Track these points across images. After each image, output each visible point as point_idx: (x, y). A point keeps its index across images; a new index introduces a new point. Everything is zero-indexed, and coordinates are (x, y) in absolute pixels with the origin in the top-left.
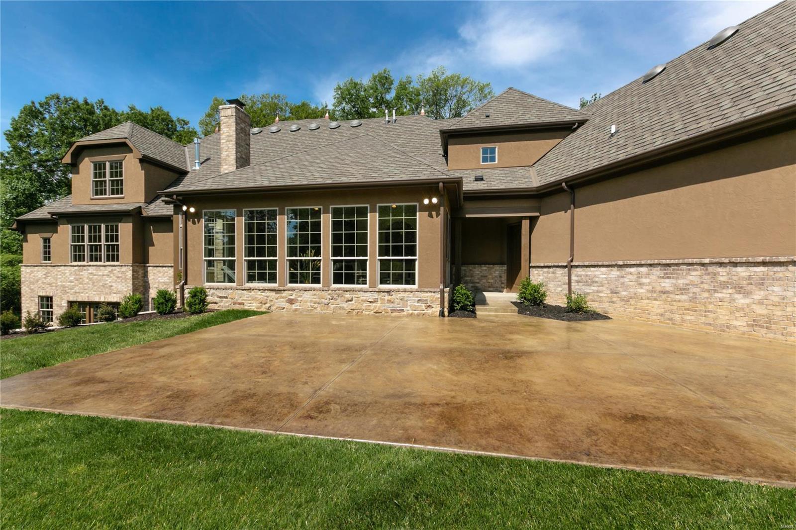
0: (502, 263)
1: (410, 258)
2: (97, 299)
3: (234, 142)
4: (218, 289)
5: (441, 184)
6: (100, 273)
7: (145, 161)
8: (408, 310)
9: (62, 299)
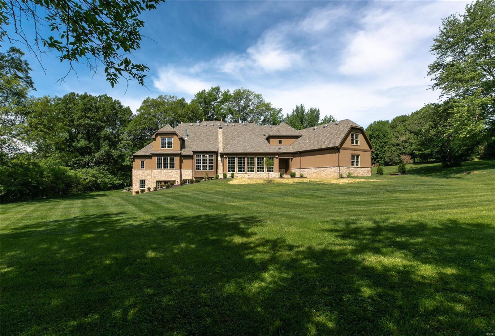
0: (284, 168)
1: (272, 166)
2: (167, 180)
6: (168, 172)
7: (180, 138)
8: (272, 176)
9: (154, 180)
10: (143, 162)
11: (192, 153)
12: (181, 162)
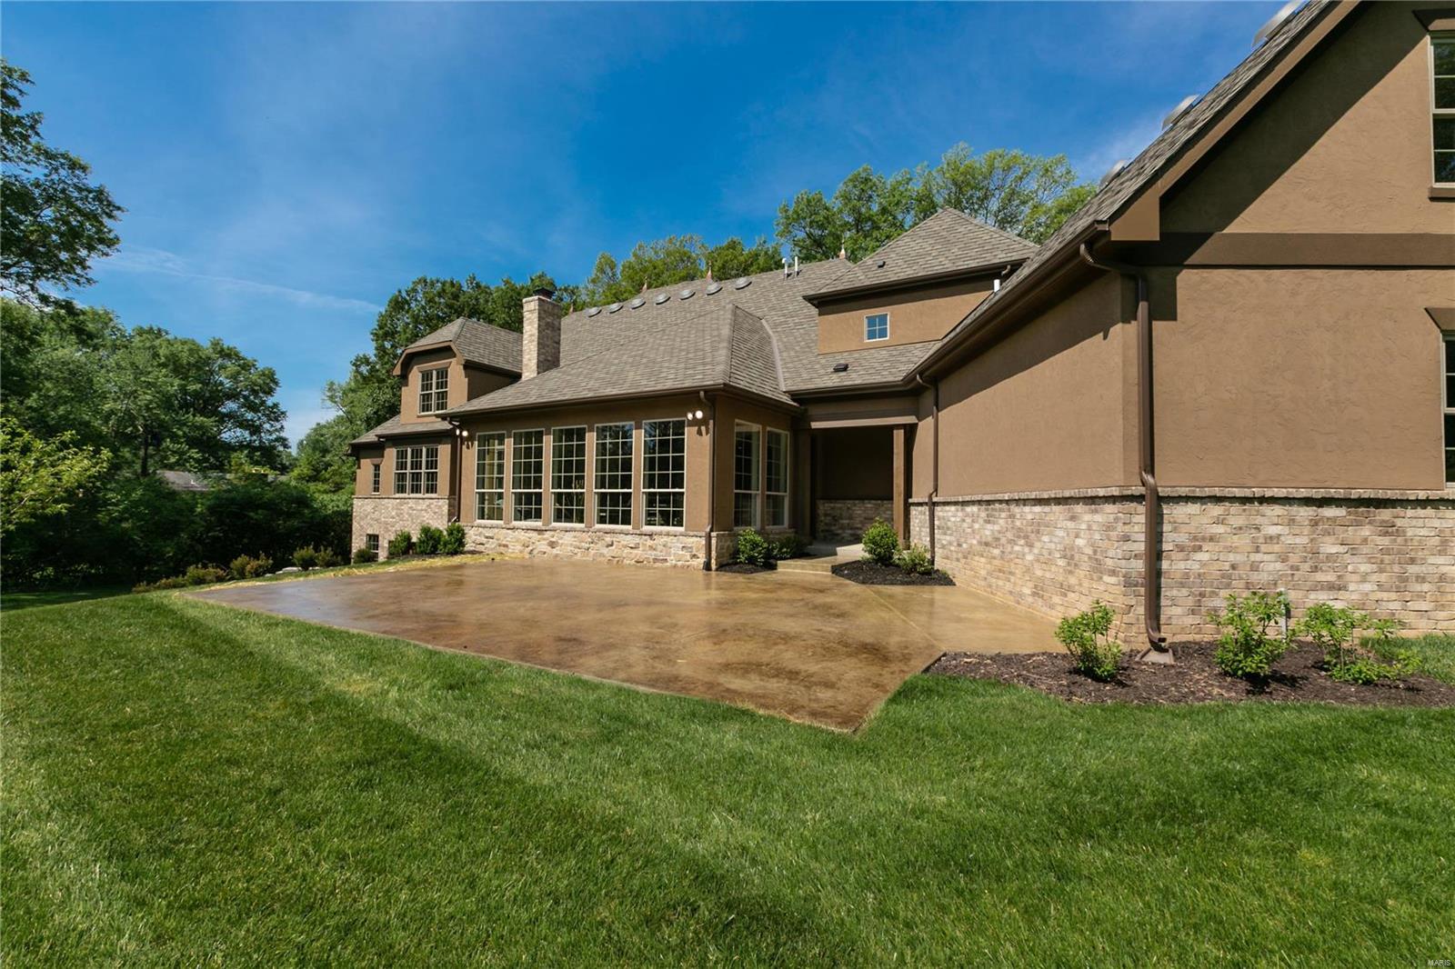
1: (677, 490)
3: (536, 343)
4: (485, 527)
5: (702, 393)
6: (419, 508)
7: (469, 366)
8: (672, 561)
10: (377, 467)
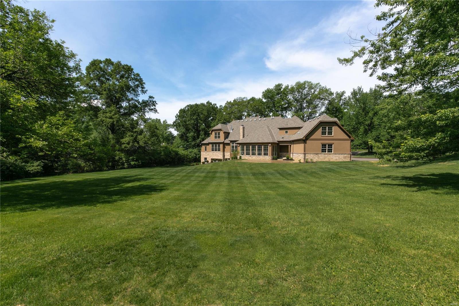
1: (267, 152)
2: (216, 158)
3: (242, 133)
4: (243, 156)
6: (217, 153)
7: (224, 132)
8: (267, 159)
9: (210, 158)
10: (206, 147)
11: (229, 142)
12: (224, 148)
